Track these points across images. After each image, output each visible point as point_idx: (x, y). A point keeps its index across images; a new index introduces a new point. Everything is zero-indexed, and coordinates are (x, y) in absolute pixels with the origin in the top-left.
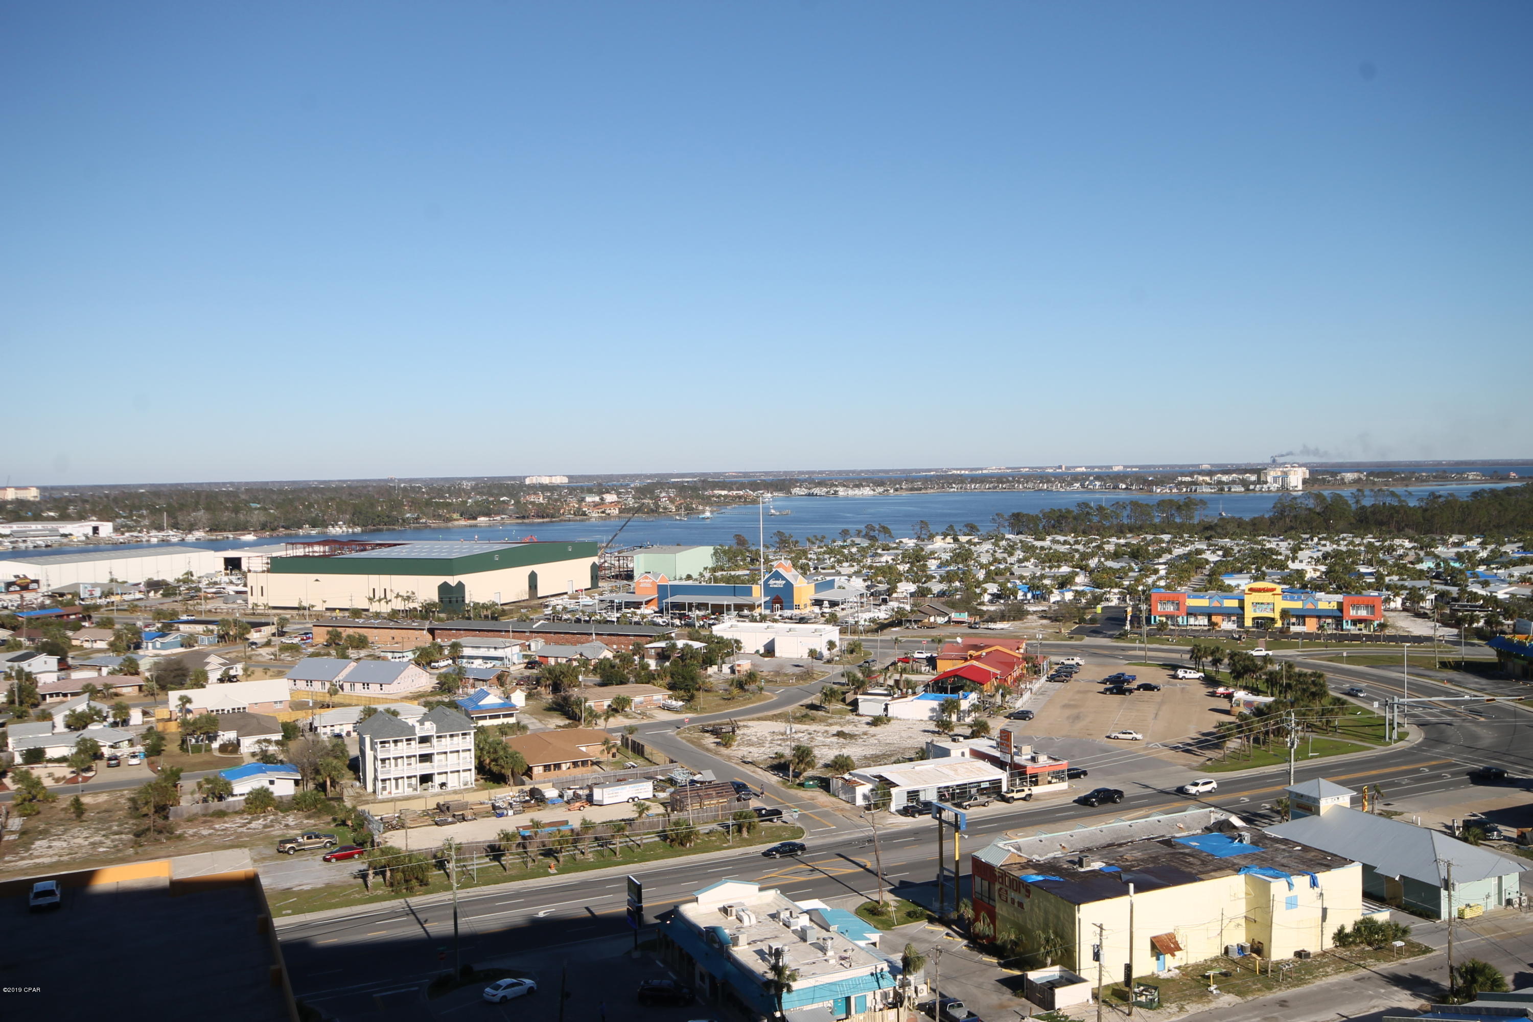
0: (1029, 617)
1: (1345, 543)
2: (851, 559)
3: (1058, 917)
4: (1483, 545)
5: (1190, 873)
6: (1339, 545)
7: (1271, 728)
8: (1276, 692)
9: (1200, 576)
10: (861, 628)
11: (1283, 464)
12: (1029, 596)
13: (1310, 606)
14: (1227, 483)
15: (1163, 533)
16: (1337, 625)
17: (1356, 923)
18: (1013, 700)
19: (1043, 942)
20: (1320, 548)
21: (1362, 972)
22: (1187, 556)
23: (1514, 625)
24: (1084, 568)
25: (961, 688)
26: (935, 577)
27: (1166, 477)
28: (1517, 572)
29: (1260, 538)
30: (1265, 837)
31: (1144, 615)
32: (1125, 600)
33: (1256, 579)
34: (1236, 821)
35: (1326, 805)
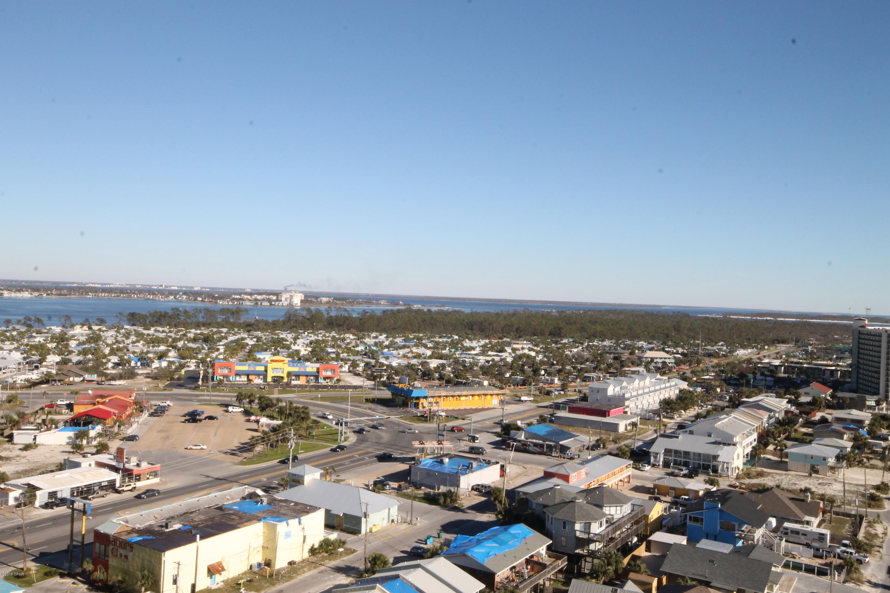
0: (138, 377)
1: (321, 335)
2: (12, 339)
3: (150, 561)
4: (387, 338)
5: (233, 525)
6: (318, 337)
7: (280, 438)
8: (283, 418)
9: (243, 353)
10: (18, 385)
11: (290, 291)
12: (139, 364)
13: (302, 370)
14: (260, 300)
15: (223, 327)
16: (316, 380)
17: (320, 542)
18: (126, 429)
19: (140, 578)
20: (308, 338)
21: (322, 568)
22: (236, 341)
23: (400, 379)
24: (174, 347)
25: (91, 423)
26: (74, 352)
27: (225, 295)
28: (402, 352)
29: (277, 332)
30: (275, 500)
31: (210, 376)
32: (198, 367)
33: (274, 355)
34: (260, 492)
35: (308, 479)
